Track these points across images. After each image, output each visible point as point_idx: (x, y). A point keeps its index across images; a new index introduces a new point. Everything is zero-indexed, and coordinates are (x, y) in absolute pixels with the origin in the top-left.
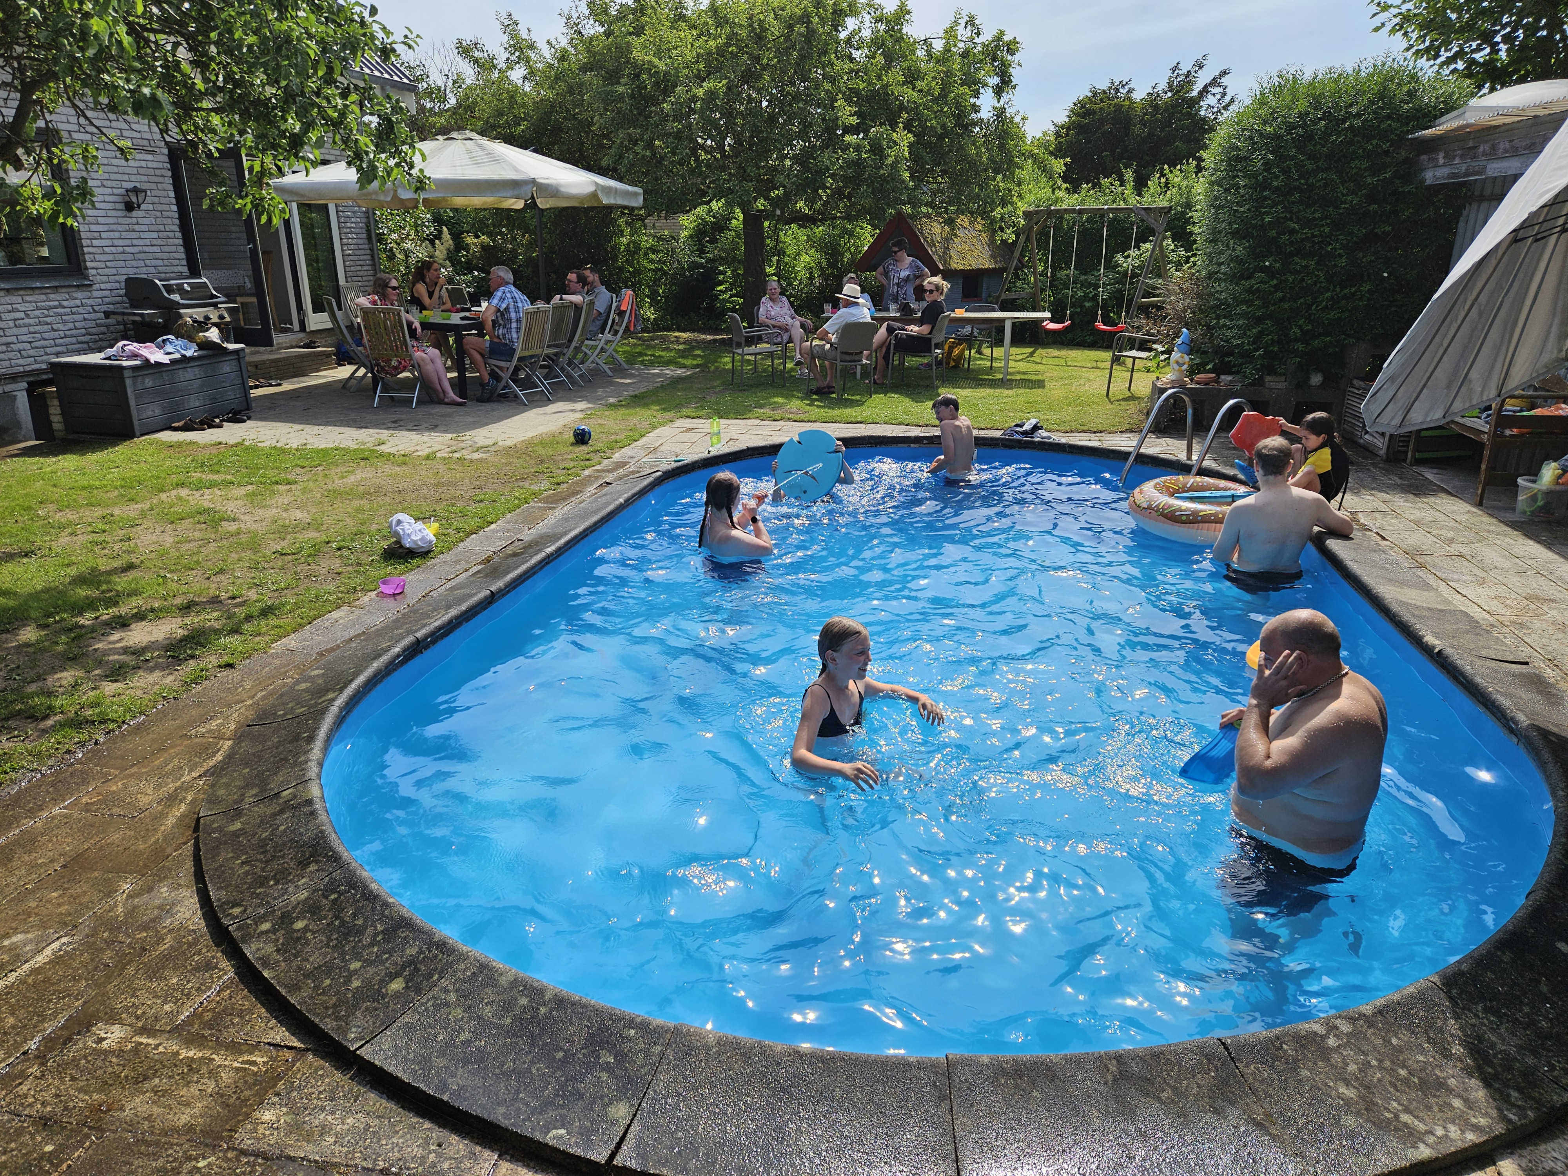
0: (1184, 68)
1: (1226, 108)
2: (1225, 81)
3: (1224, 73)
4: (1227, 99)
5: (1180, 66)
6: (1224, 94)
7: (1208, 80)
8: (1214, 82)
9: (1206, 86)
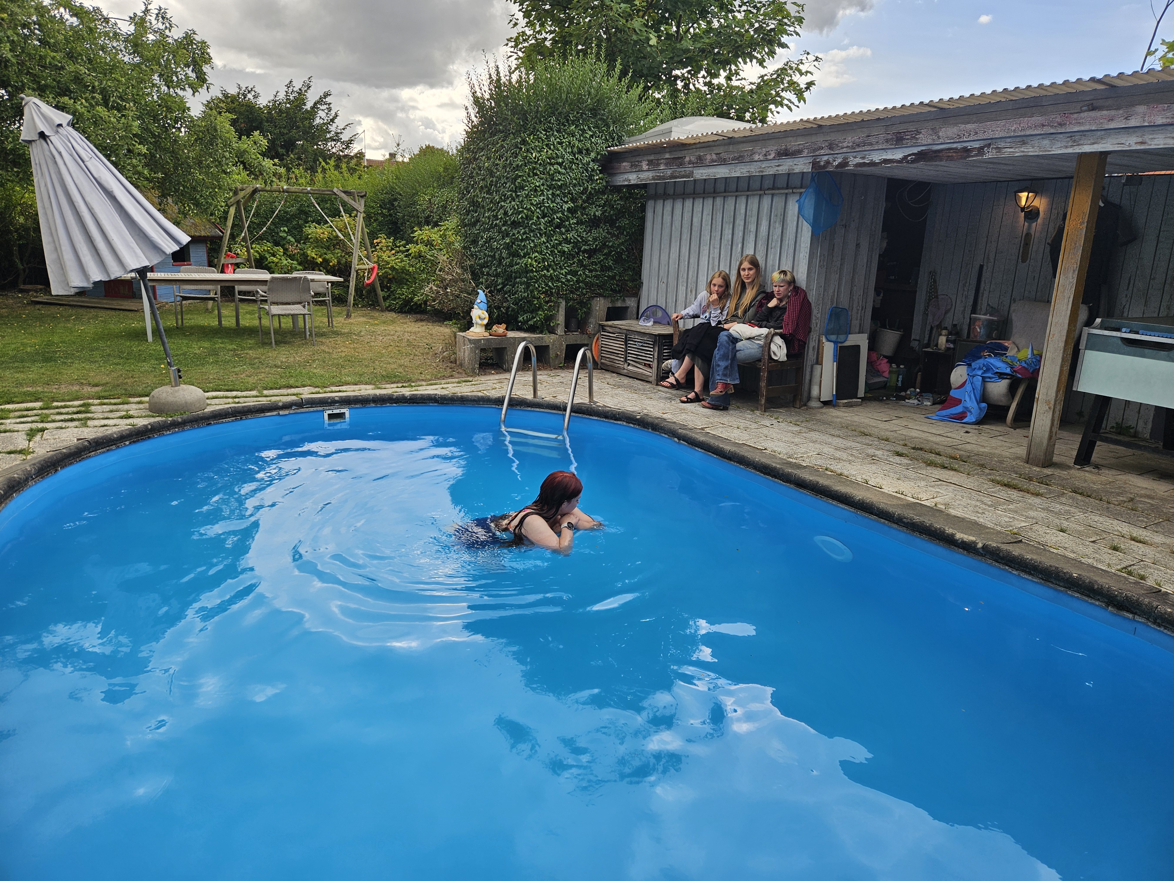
0: (297, 85)
1: (332, 120)
2: (328, 100)
3: (327, 95)
4: (333, 113)
5: (294, 84)
6: (330, 109)
7: (317, 98)
8: (320, 101)
9: (315, 104)
